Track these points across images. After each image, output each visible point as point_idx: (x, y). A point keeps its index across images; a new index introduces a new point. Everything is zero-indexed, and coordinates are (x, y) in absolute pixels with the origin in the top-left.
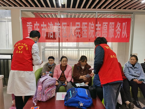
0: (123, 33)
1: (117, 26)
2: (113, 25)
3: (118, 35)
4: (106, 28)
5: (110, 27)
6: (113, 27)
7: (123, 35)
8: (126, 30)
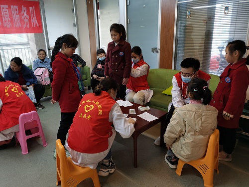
0: (32, 21)
1: (23, 11)
2: (16, 9)
3: (27, 24)
4: (7, 12)
5: (13, 12)
6: (17, 12)
7: (34, 23)
8: (35, 17)
